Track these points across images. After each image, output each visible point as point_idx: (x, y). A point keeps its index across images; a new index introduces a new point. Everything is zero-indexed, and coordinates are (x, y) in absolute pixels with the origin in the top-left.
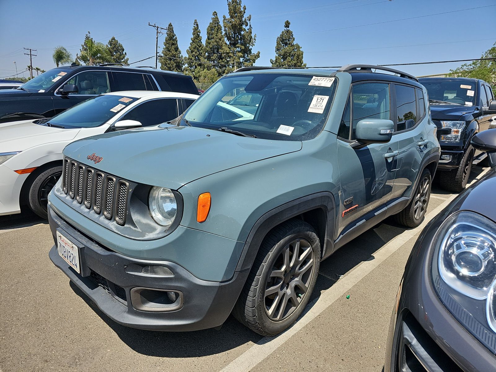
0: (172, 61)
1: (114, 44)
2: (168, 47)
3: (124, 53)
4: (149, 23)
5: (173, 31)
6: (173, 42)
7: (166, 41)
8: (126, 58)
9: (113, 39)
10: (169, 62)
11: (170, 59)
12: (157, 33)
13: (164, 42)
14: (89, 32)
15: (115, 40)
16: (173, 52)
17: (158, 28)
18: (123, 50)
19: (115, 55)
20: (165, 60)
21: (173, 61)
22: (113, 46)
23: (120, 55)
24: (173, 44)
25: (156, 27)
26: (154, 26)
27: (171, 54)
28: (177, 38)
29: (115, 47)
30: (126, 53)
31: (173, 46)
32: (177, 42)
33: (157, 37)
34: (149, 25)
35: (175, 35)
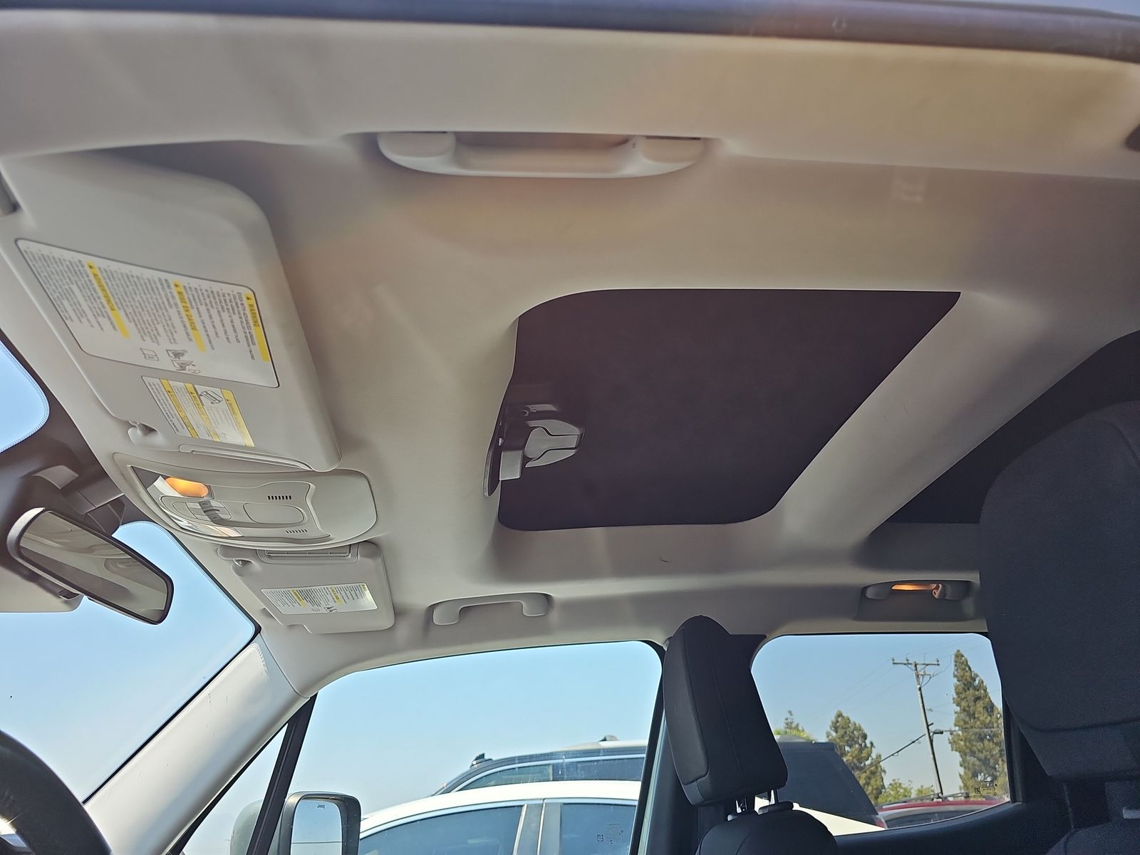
0: (986, 742)
1: (843, 728)
2: (967, 709)
3: (868, 745)
4: (894, 660)
5: (970, 668)
6: (977, 693)
7: (957, 694)
8: (874, 755)
9: (840, 715)
10: (980, 745)
11: (981, 739)
12: (918, 676)
13: (954, 699)
14: (790, 712)
15: (843, 717)
16: (982, 718)
17: (916, 666)
18: (865, 737)
19: (848, 752)
20: (968, 744)
21: (989, 740)
22: (841, 732)
23: (861, 750)
24: (977, 699)
25: (911, 664)
26: (905, 664)
27: (978, 723)
28: (982, 682)
29: (846, 732)
30: (872, 744)
31: (980, 704)
32: (985, 690)
33: (918, 686)
34: (894, 663)
35: (977, 676)
